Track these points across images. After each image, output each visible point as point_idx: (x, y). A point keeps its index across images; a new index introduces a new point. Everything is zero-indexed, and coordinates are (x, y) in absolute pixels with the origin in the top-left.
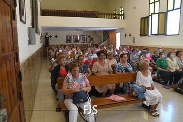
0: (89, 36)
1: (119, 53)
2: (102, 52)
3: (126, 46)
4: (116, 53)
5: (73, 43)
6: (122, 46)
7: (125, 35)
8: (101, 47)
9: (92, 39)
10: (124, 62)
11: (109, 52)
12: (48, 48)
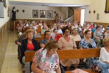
0: (55, 12)
1: (83, 30)
2: (67, 28)
3: (90, 23)
4: (80, 29)
5: (39, 18)
6: (86, 23)
7: (90, 12)
8: (66, 22)
9: (57, 15)
10: (88, 38)
11: (73, 27)
12: (15, 22)
